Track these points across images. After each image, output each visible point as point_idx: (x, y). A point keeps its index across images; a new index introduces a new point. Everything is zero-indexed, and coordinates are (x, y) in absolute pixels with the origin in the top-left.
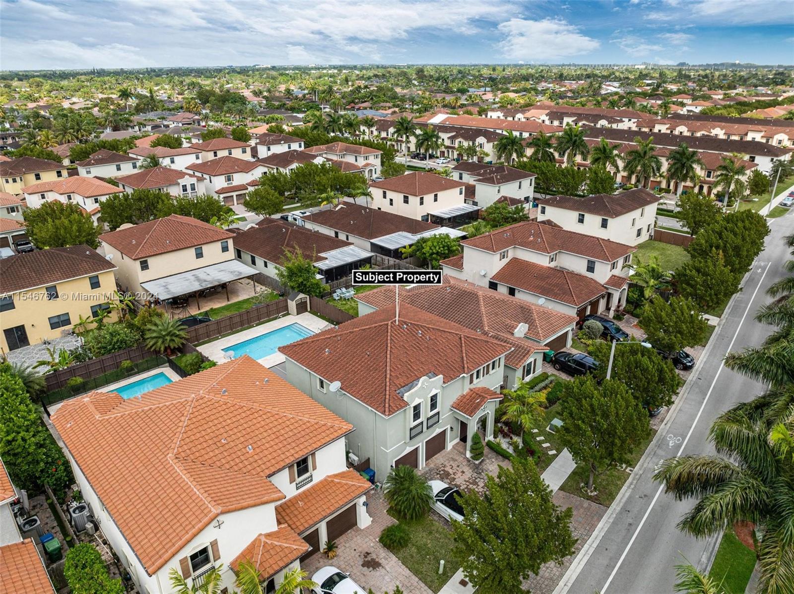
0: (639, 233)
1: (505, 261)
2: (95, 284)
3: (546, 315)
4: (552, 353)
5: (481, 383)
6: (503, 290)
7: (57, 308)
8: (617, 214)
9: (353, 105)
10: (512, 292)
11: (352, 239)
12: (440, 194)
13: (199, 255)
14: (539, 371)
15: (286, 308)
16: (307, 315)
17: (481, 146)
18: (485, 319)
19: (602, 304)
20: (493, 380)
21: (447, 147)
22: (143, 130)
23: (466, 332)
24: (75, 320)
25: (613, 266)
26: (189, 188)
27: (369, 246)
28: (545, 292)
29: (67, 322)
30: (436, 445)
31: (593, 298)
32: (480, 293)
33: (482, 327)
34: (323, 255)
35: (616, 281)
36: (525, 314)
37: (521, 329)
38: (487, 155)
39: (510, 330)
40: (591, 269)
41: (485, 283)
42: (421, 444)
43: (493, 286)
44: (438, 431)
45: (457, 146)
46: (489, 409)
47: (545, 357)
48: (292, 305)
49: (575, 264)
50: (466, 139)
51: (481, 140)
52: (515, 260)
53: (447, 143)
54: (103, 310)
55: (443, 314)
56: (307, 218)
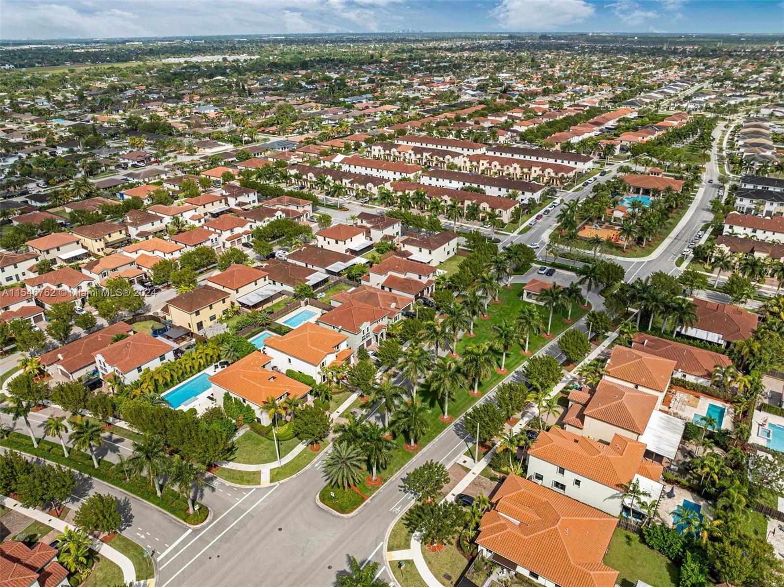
0: (448, 253)
1: (387, 277)
2: (224, 302)
3: (402, 299)
4: (405, 313)
5: (381, 323)
6: (387, 289)
7: (212, 313)
8: (435, 248)
9: (263, 128)
10: (390, 289)
11: (315, 268)
12: (353, 238)
13: (256, 284)
14: (400, 319)
15: (300, 304)
16: (308, 306)
17: (370, 188)
18: (381, 303)
19: (425, 292)
20: (385, 322)
21: (349, 188)
23: (375, 308)
24: (217, 317)
25: (428, 276)
26: (214, 240)
27: (324, 271)
28: (402, 289)
29: (215, 318)
30: (369, 343)
31: (421, 290)
32: (378, 293)
33: (379, 305)
34: (307, 278)
35: (430, 282)
36: (395, 299)
37: (393, 305)
38: (374, 195)
39: (389, 305)
40: (420, 278)
41: (379, 287)
42: (365, 342)
43: (383, 287)
44: (369, 338)
45: (355, 187)
46: (384, 331)
47: (402, 314)
48: (303, 303)
49: (415, 277)
50: (361, 184)
51: (370, 185)
52: (391, 276)
53: (349, 185)
55: (366, 302)
56: (288, 257)
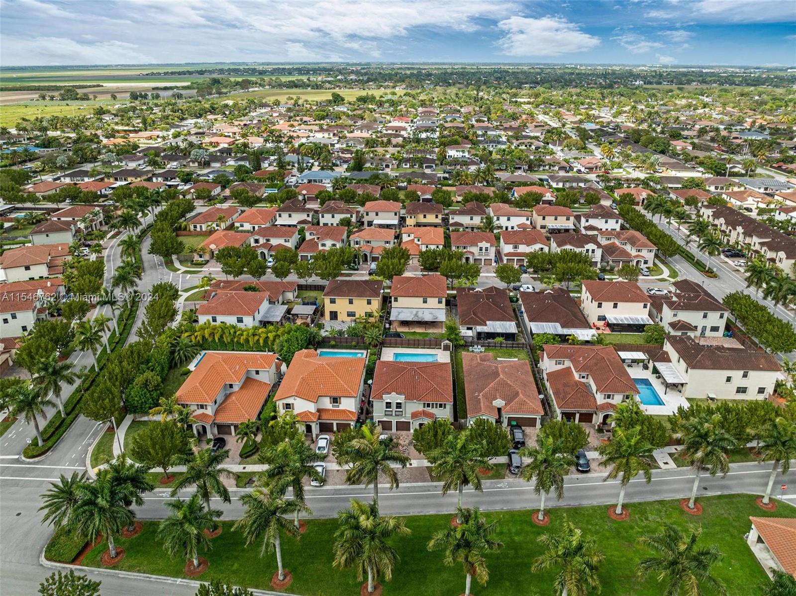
1: (561, 366)
2: (369, 303)
3: (524, 403)
7: (351, 308)
12: (620, 304)
13: (425, 302)
15: (440, 345)
16: (447, 352)
21: (755, 252)
22: (552, 168)
24: (357, 316)
29: (354, 316)
34: (488, 323)
37: (498, 403)
42: (393, 420)
44: (404, 420)
52: (568, 369)
54: (369, 315)
